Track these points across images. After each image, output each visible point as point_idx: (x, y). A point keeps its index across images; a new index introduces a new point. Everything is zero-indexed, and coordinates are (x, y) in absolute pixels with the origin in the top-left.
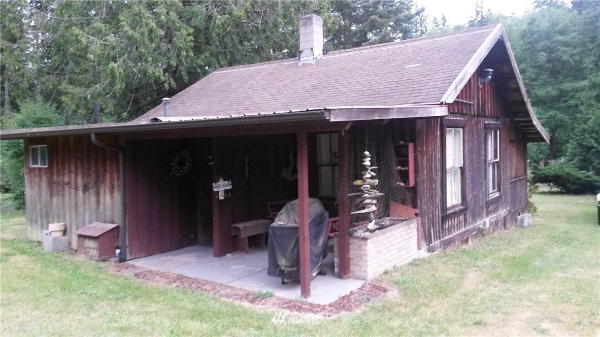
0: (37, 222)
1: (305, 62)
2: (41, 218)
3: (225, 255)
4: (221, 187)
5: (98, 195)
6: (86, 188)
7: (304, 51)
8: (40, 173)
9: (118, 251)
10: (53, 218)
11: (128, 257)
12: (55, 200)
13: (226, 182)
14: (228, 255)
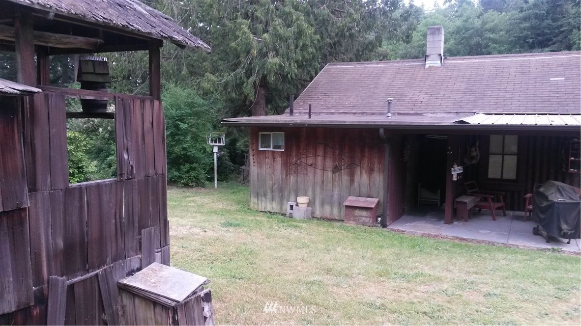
0: (265, 196)
1: (431, 65)
2: (272, 191)
3: (452, 223)
4: (456, 171)
5: (352, 175)
6: (336, 169)
7: (431, 56)
8: (273, 155)
9: (379, 219)
10: (290, 192)
11: (388, 224)
12: (292, 178)
13: (460, 167)
14: (456, 223)
